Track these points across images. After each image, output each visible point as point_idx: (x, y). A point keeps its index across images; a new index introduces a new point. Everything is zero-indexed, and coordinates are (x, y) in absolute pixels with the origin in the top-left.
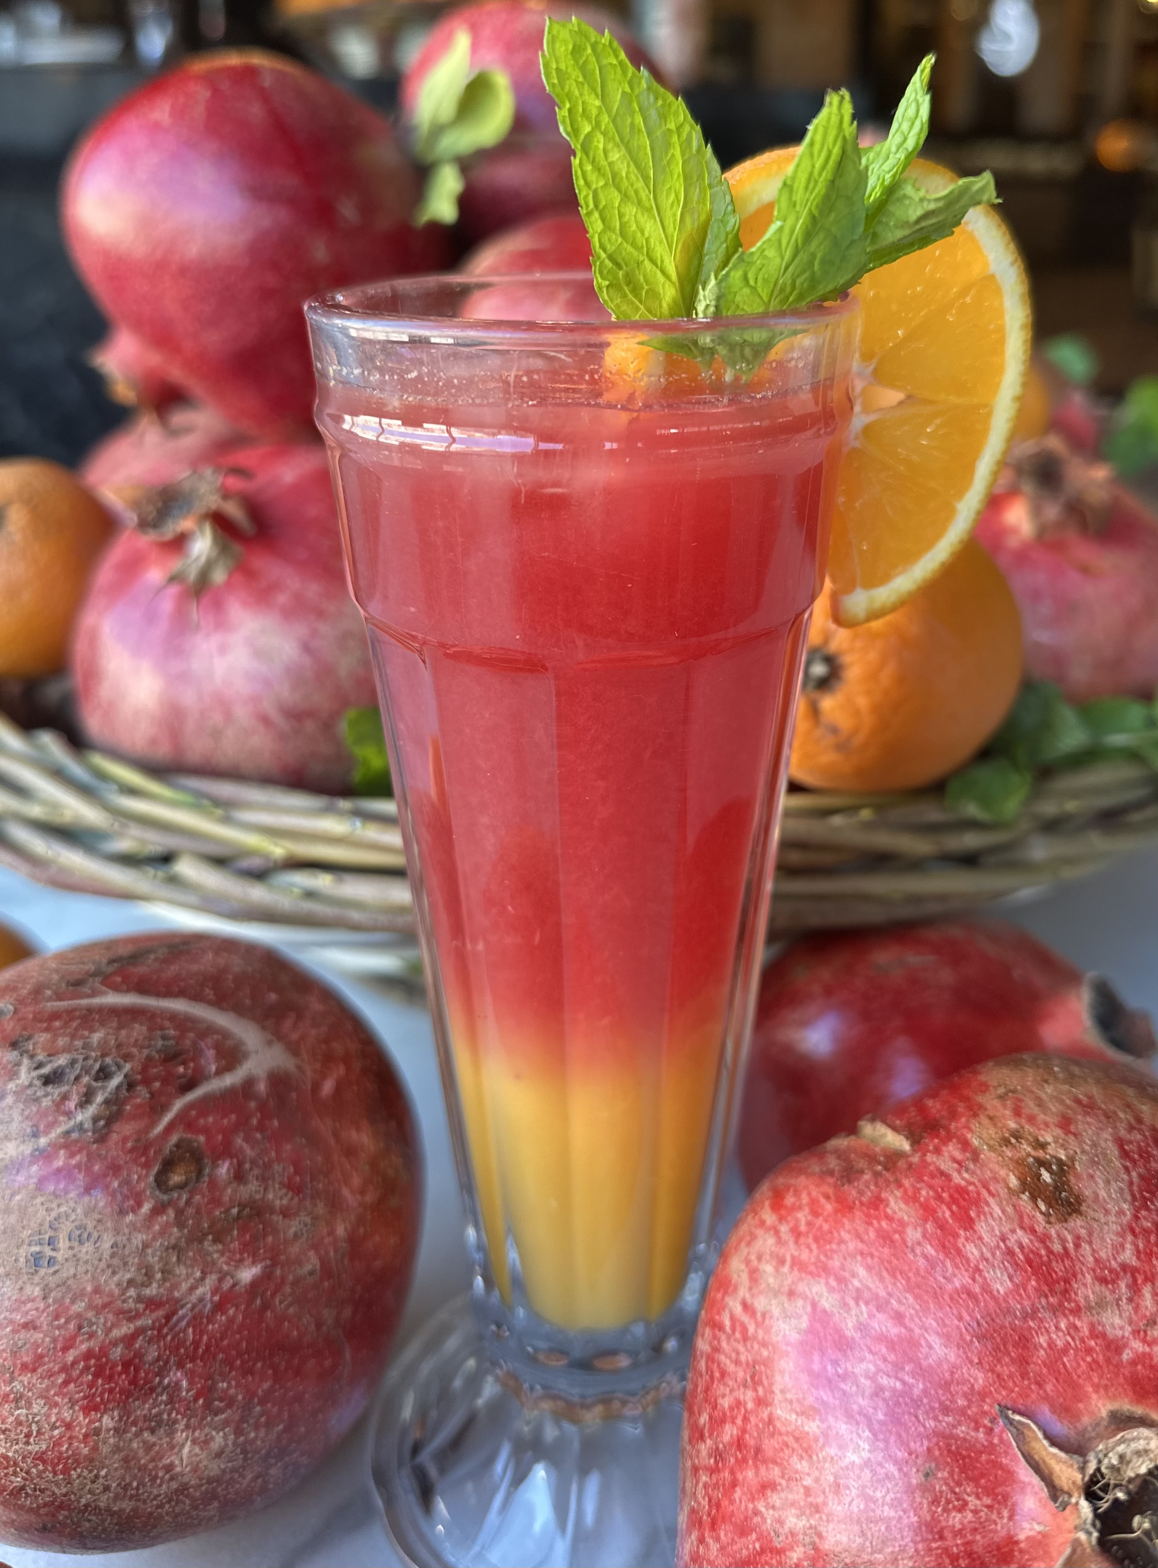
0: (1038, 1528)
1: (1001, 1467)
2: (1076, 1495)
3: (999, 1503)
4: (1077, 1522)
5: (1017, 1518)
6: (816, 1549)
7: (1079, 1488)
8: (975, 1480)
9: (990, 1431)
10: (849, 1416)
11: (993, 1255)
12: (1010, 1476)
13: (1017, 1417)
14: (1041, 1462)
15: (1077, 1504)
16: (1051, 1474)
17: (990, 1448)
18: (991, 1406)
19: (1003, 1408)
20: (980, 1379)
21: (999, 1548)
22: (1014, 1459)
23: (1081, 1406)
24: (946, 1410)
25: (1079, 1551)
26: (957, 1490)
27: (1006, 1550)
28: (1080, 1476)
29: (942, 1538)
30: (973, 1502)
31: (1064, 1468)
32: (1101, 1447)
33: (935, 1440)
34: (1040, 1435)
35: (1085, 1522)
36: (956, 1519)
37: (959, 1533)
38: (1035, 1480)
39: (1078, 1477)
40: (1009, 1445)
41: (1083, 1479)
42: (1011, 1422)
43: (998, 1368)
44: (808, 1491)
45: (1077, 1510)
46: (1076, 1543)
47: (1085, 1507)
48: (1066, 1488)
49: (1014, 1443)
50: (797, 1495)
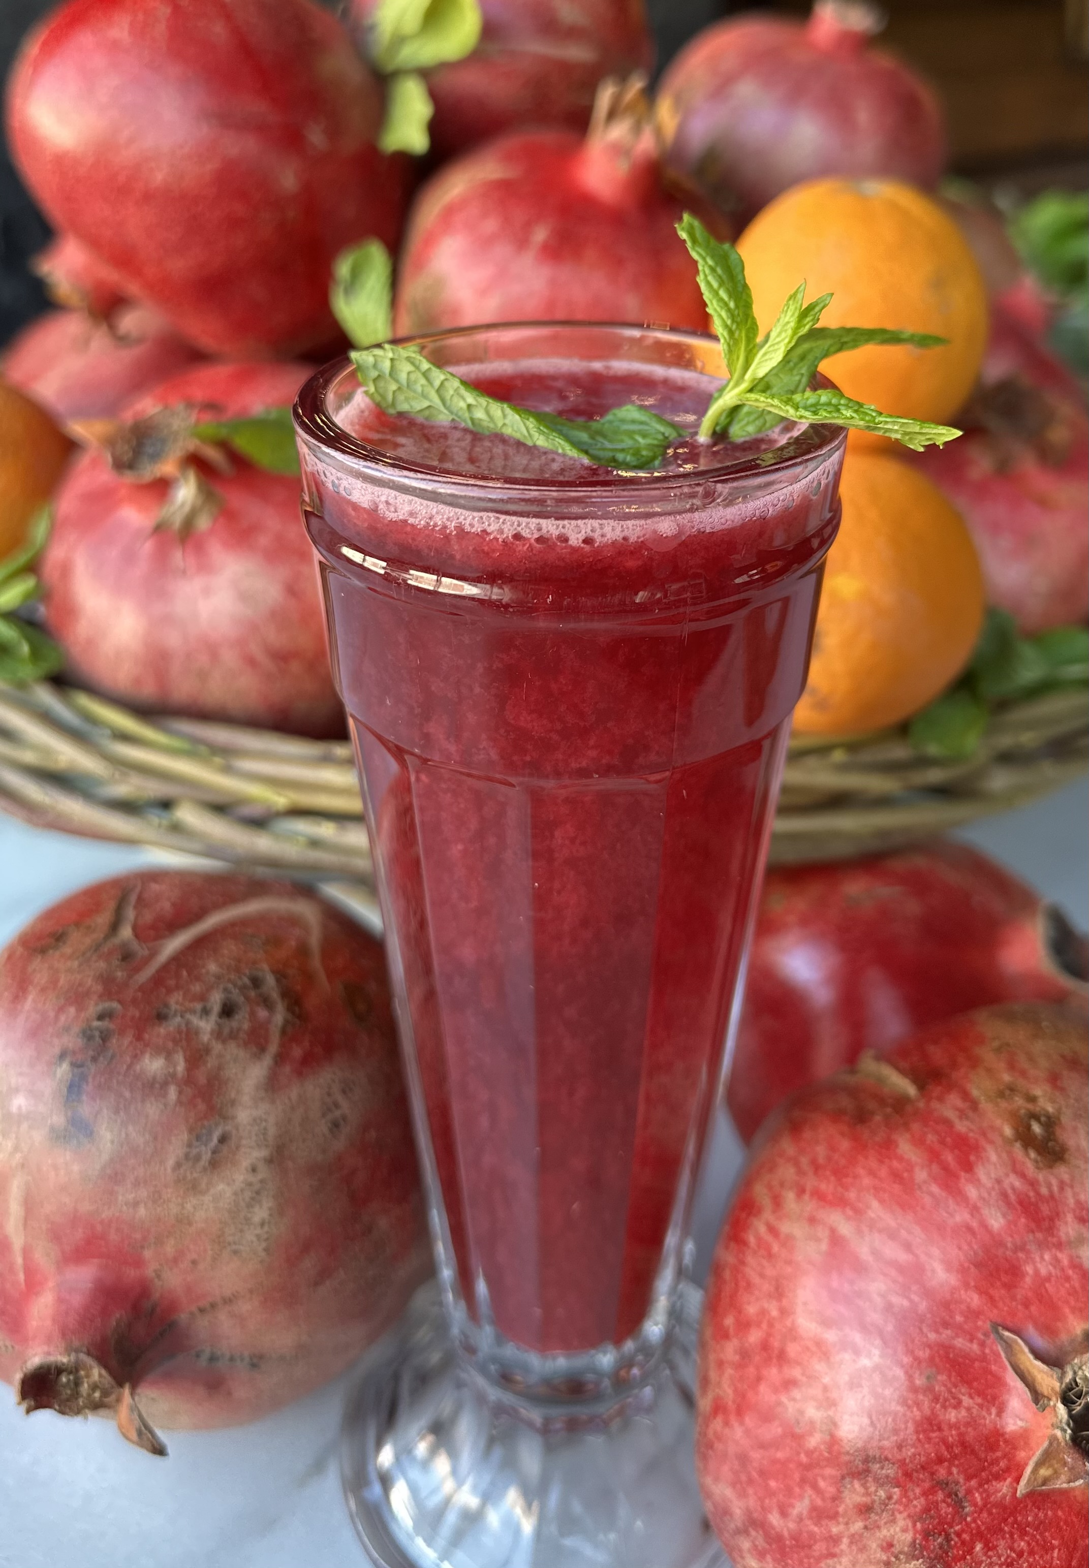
0: (1020, 1423)
1: (991, 1373)
2: (1054, 1399)
3: (988, 1402)
4: (1054, 1420)
5: (1004, 1415)
6: (832, 1436)
7: (1056, 1393)
8: (969, 1383)
9: (982, 1344)
10: (864, 1328)
11: (989, 1194)
12: (999, 1382)
13: (1007, 1334)
14: (1025, 1371)
15: (1055, 1406)
16: (1034, 1380)
17: (983, 1358)
18: (984, 1322)
19: (995, 1326)
20: (975, 1300)
21: (987, 1439)
22: (1005, 1369)
23: (1059, 1324)
24: (946, 1325)
25: (1055, 1445)
26: (954, 1390)
27: (992, 1440)
28: (1058, 1384)
29: (940, 1429)
30: (966, 1401)
31: (1045, 1376)
32: (1076, 1361)
33: (936, 1348)
34: (1026, 1350)
35: (1061, 1422)
36: (952, 1415)
37: (955, 1426)
38: (1020, 1384)
39: (1057, 1386)
40: (999, 1356)
41: (1061, 1386)
42: (1001, 1337)
43: (991, 1291)
44: (825, 1389)
45: (1055, 1410)
46: (1053, 1439)
47: (1062, 1410)
48: (1046, 1393)
49: (1003, 1355)
50: (816, 1391)
